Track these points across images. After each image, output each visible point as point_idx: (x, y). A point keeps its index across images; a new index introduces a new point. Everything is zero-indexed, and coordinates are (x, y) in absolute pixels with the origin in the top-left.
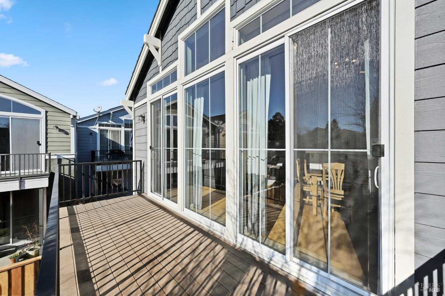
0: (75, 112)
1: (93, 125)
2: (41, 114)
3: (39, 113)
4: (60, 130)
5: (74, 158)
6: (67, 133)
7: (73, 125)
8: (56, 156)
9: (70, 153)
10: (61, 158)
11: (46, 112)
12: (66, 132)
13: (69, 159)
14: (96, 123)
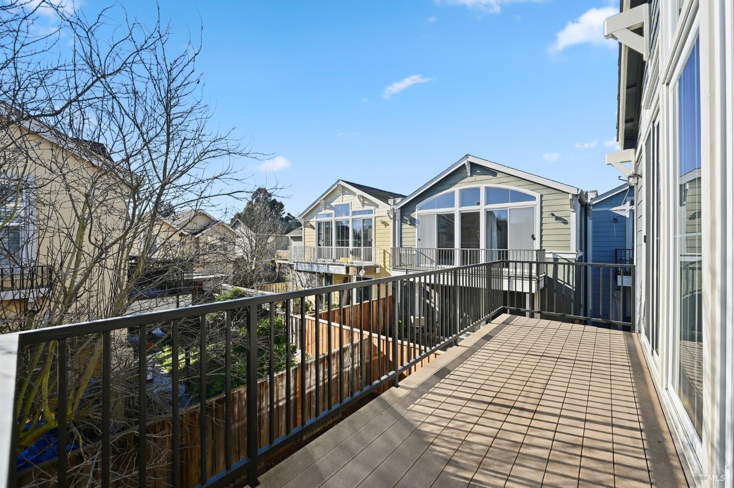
0: (577, 189)
1: (619, 205)
2: (535, 200)
3: (534, 198)
4: (557, 218)
5: (575, 259)
6: (566, 222)
7: (574, 208)
8: (552, 255)
9: (570, 251)
10: (558, 257)
11: (541, 196)
12: (564, 220)
13: (569, 260)
14: (626, 200)
